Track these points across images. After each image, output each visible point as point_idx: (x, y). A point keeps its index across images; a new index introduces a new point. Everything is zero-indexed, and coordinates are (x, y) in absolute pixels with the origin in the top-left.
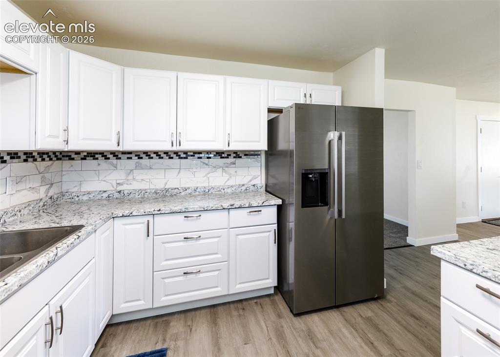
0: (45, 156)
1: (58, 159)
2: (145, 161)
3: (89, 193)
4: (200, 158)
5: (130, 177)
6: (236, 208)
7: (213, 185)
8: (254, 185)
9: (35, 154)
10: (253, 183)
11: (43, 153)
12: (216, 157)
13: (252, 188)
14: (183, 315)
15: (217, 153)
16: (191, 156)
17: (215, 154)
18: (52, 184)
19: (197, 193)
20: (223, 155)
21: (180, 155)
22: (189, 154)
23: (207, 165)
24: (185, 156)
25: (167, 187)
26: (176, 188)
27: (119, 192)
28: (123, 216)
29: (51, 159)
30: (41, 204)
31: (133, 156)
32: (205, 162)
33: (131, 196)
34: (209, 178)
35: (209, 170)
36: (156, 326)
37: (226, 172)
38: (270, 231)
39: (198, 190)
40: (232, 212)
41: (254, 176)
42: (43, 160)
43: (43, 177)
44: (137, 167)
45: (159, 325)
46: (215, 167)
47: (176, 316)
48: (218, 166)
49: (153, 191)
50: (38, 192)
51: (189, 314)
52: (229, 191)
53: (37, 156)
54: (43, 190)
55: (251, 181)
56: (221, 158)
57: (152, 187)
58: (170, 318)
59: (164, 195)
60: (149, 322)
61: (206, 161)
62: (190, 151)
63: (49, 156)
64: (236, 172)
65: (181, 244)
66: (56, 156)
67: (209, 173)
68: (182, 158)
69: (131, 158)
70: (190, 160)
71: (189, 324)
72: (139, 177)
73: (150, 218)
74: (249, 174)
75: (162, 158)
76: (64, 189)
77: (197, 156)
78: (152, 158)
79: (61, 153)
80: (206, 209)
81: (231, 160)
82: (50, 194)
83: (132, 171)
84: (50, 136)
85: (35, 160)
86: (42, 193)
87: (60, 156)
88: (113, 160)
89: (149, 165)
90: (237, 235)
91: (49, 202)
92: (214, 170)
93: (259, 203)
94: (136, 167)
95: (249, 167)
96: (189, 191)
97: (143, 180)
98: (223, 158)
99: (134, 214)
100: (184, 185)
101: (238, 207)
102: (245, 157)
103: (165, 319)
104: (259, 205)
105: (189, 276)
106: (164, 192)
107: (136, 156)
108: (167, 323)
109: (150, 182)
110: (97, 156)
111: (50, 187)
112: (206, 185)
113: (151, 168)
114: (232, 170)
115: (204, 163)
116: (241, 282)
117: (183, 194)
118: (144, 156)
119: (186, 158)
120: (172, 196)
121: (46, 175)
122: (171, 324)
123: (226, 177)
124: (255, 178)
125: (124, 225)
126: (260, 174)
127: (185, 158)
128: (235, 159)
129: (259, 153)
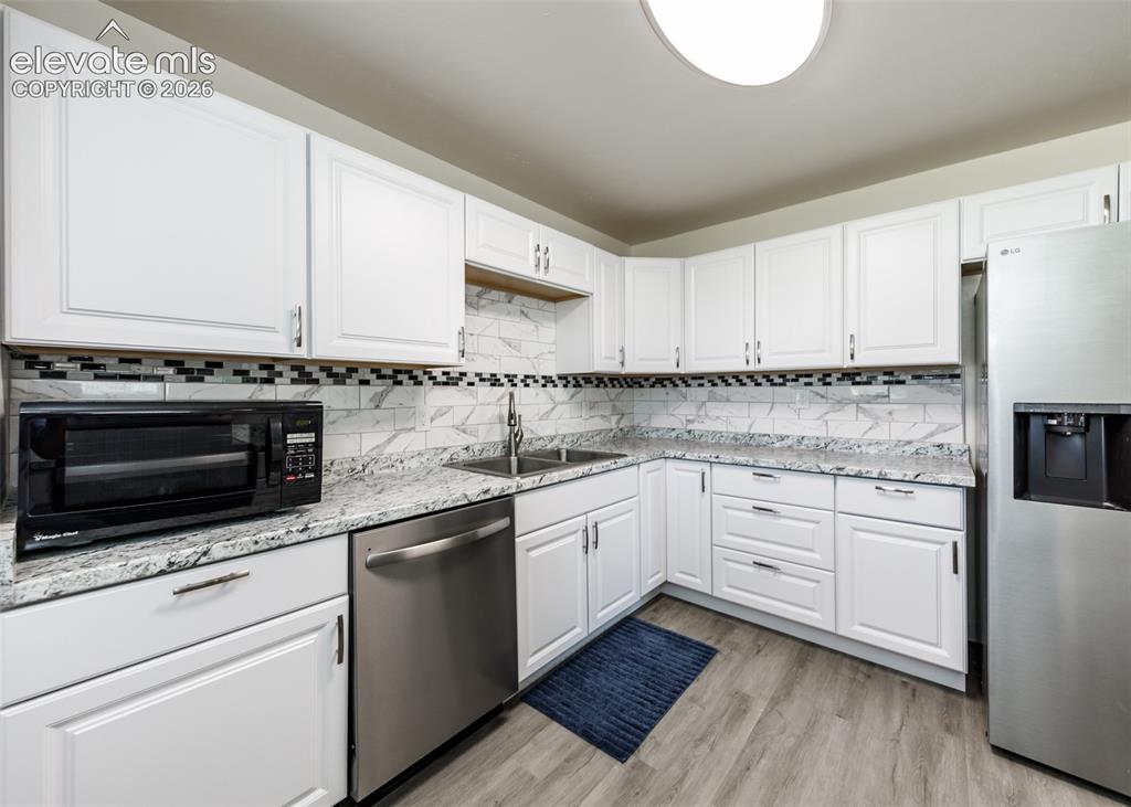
0: (615, 382)
1: (630, 386)
2: (721, 390)
3: (658, 430)
4: (810, 384)
5: (702, 413)
6: (848, 476)
7: (836, 436)
8: (940, 446)
9: (606, 379)
10: (938, 439)
11: (615, 379)
12: (842, 382)
13: (933, 452)
14: (757, 631)
15: (844, 375)
16: (793, 380)
17: (840, 376)
18: (623, 415)
19: (803, 447)
20: (858, 379)
21: (772, 380)
22: (788, 377)
23: (822, 397)
24: (781, 380)
25: (752, 432)
26: (765, 435)
27: (689, 432)
28: (675, 458)
29: (622, 386)
30: (612, 434)
31: (705, 381)
32: (820, 391)
33: (703, 439)
34: (827, 422)
35: (826, 407)
36: (716, 622)
37: (864, 411)
38: (943, 543)
39: (805, 442)
40: (840, 481)
41: (941, 425)
42: (614, 386)
43: (614, 405)
44: (712, 398)
45: (719, 624)
46: (839, 402)
47: (747, 626)
48: (846, 399)
49: (732, 435)
50: (609, 421)
51: (766, 633)
52: (873, 450)
53: (608, 382)
54: (614, 419)
55: (932, 434)
56: (854, 384)
57: (730, 429)
58: (738, 624)
59: (747, 443)
60: (709, 614)
61: (822, 389)
62: (791, 371)
63: (619, 383)
64: (890, 413)
65: (750, 515)
66: (627, 383)
67: (827, 413)
68: (776, 385)
69: (702, 385)
70: (789, 389)
71: (760, 643)
72: (713, 413)
73: (706, 467)
74: (928, 420)
75: (745, 384)
76: (636, 422)
77: (802, 380)
78: (730, 385)
79: (632, 379)
80: (788, 467)
81: (877, 389)
82: (621, 426)
83: (704, 403)
84: (606, 358)
85: (606, 386)
86: (613, 423)
87: (631, 383)
88: (682, 388)
89: (725, 395)
90: (855, 529)
91: (619, 434)
92: (837, 407)
93: (905, 475)
94: (709, 397)
95: (925, 404)
96: (787, 442)
97: (718, 417)
98: (859, 383)
99: (687, 457)
100: (780, 431)
101: (853, 474)
102: (915, 381)
103: (730, 621)
104: (907, 479)
105: (764, 571)
106: (748, 438)
107: (709, 381)
108: (731, 628)
109: (728, 421)
110: (665, 383)
111: (621, 418)
112: (822, 433)
113: (728, 401)
114: (880, 409)
115: (818, 394)
116: (865, 622)
117: (777, 445)
118: (718, 381)
119: (783, 384)
120: (758, 446)
121: (618, 404)
122: (736, 631)
123: (865, 422)
124: (944, 429)
125: (677, 469)
126: (960, 420)
127: (781, 385)
128: (886, 386)
129: (957, 372)
